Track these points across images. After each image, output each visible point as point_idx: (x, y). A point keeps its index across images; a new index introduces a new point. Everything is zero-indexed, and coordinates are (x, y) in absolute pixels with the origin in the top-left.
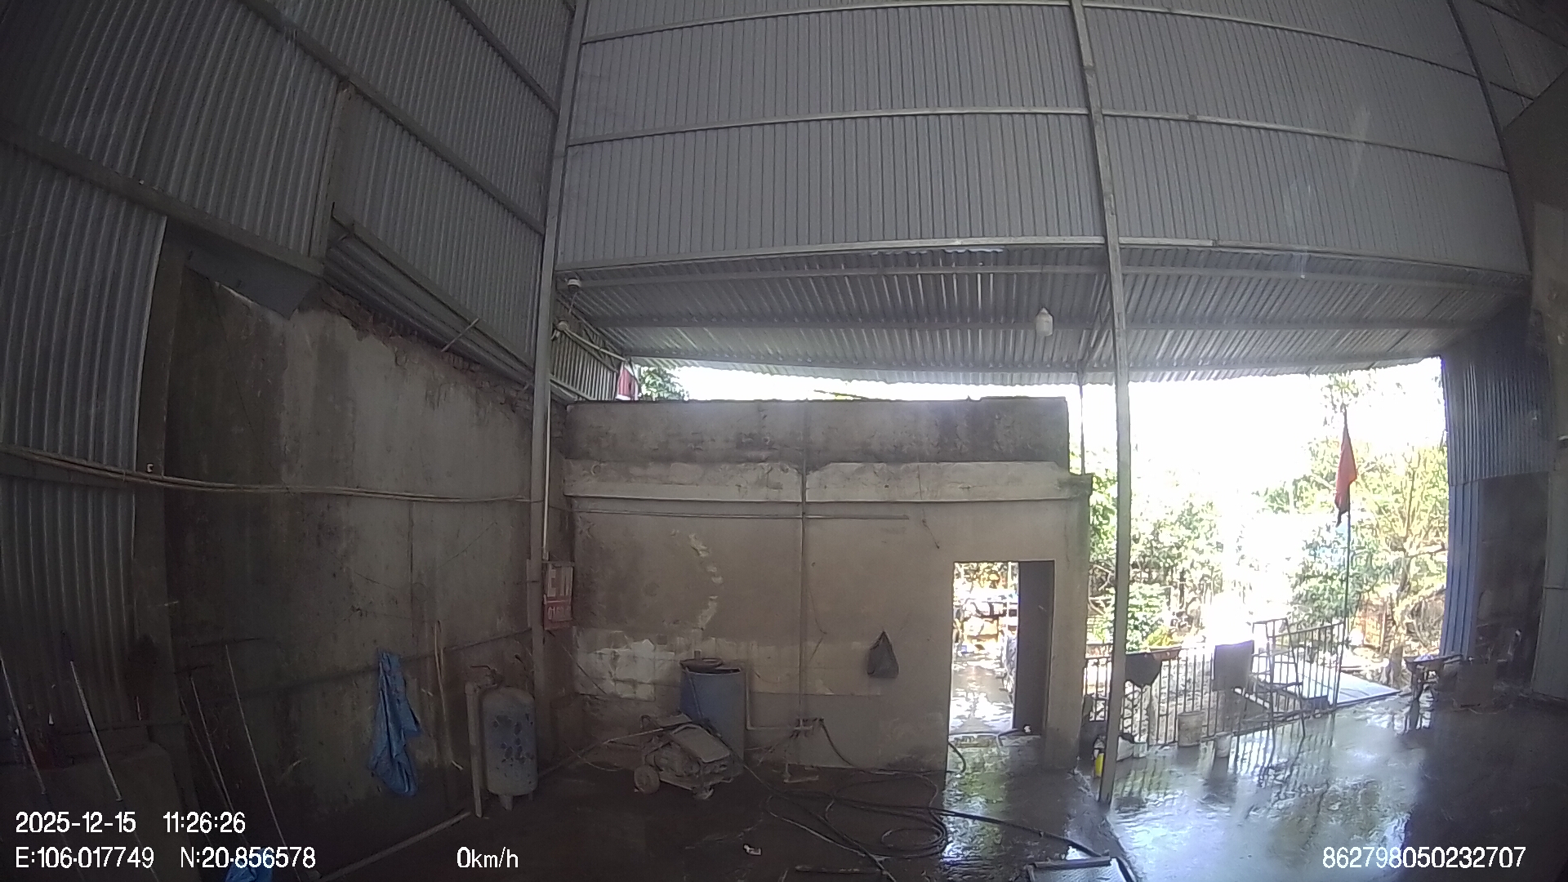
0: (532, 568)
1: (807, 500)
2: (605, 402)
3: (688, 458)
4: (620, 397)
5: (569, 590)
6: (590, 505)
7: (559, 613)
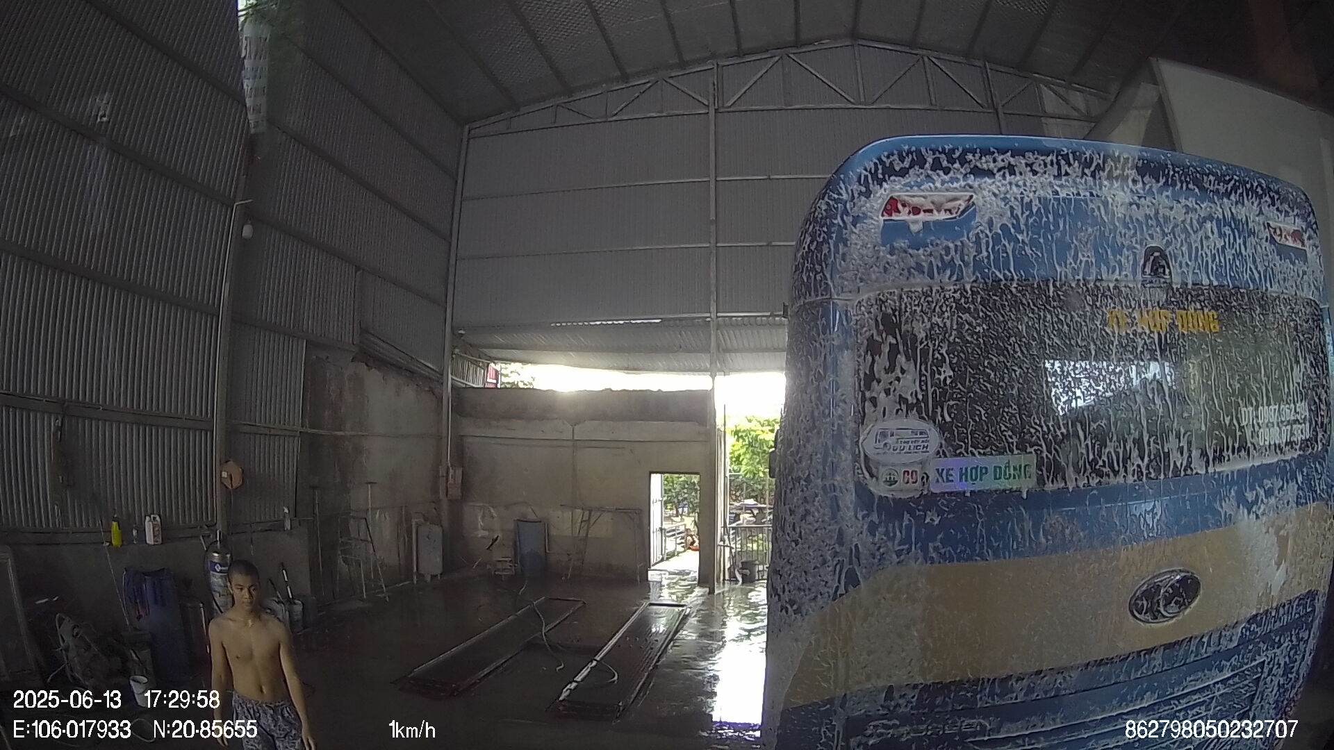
0: (442, 472)
1: (576, 438)
3: (520, 418)
5: (460, 481)
6: (470, 440)
7: (456, 492)
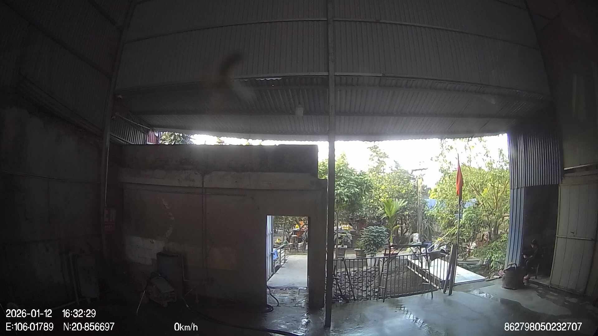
2: (141, 145)
4: (148, 143)
